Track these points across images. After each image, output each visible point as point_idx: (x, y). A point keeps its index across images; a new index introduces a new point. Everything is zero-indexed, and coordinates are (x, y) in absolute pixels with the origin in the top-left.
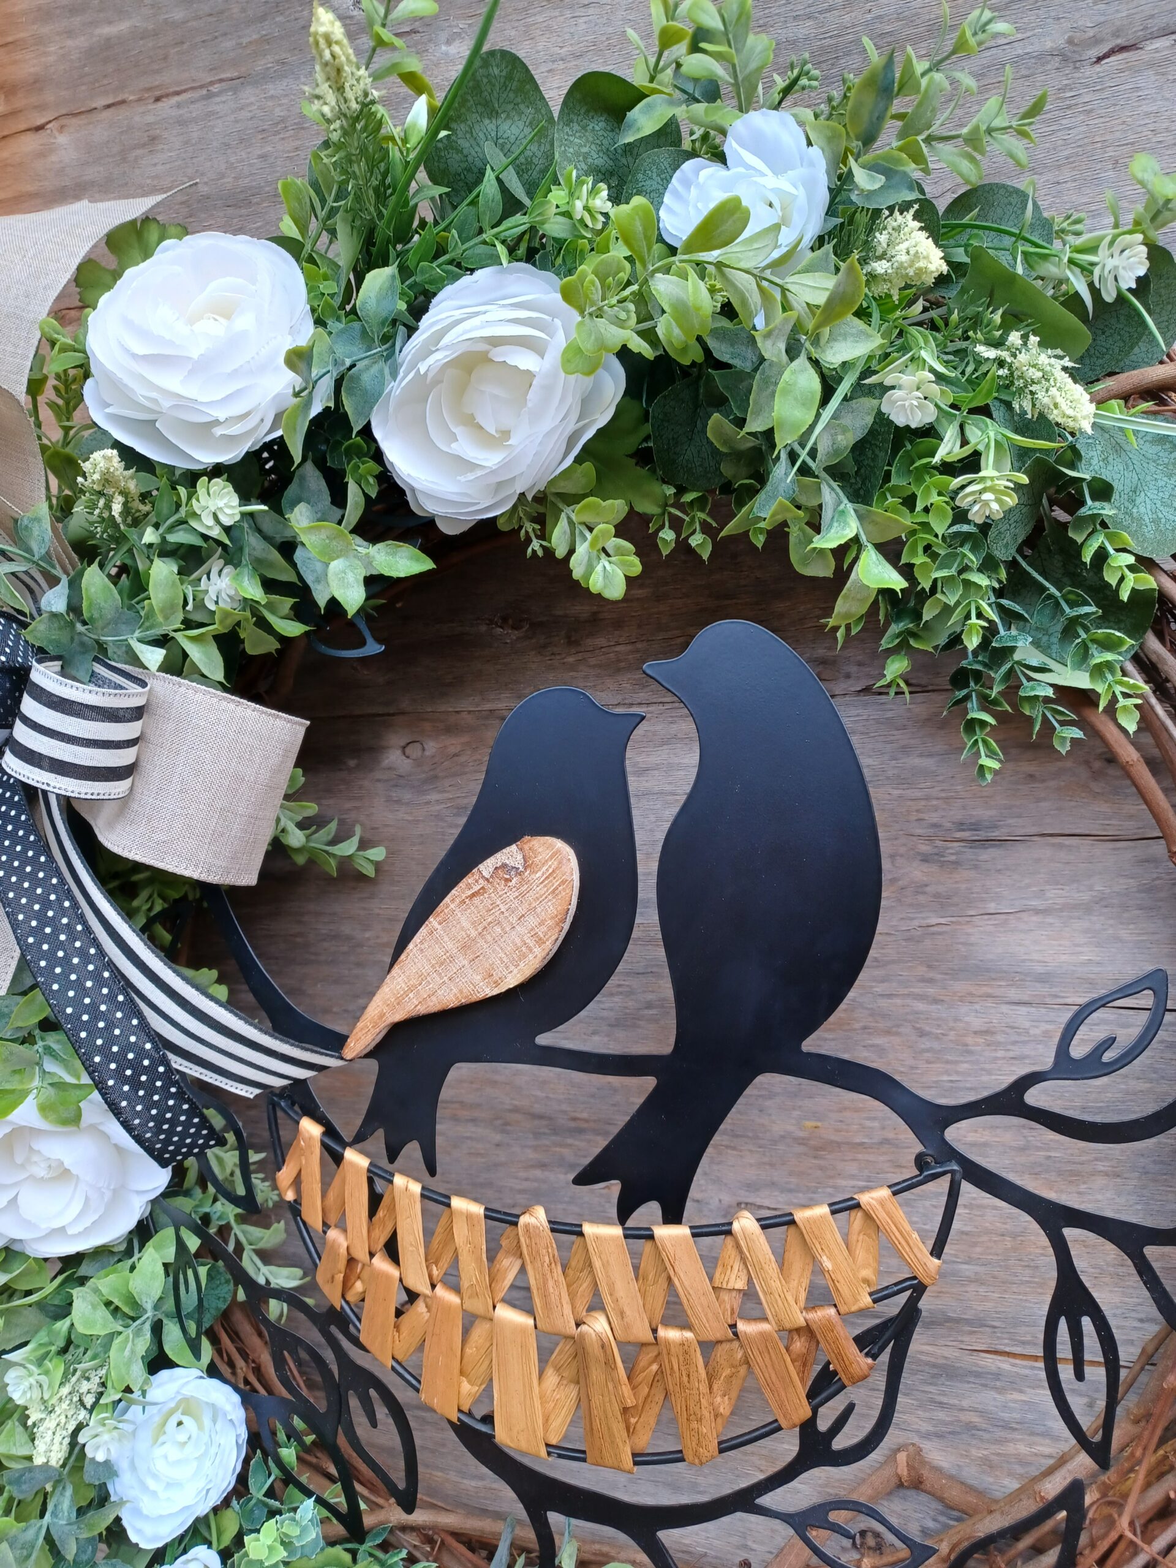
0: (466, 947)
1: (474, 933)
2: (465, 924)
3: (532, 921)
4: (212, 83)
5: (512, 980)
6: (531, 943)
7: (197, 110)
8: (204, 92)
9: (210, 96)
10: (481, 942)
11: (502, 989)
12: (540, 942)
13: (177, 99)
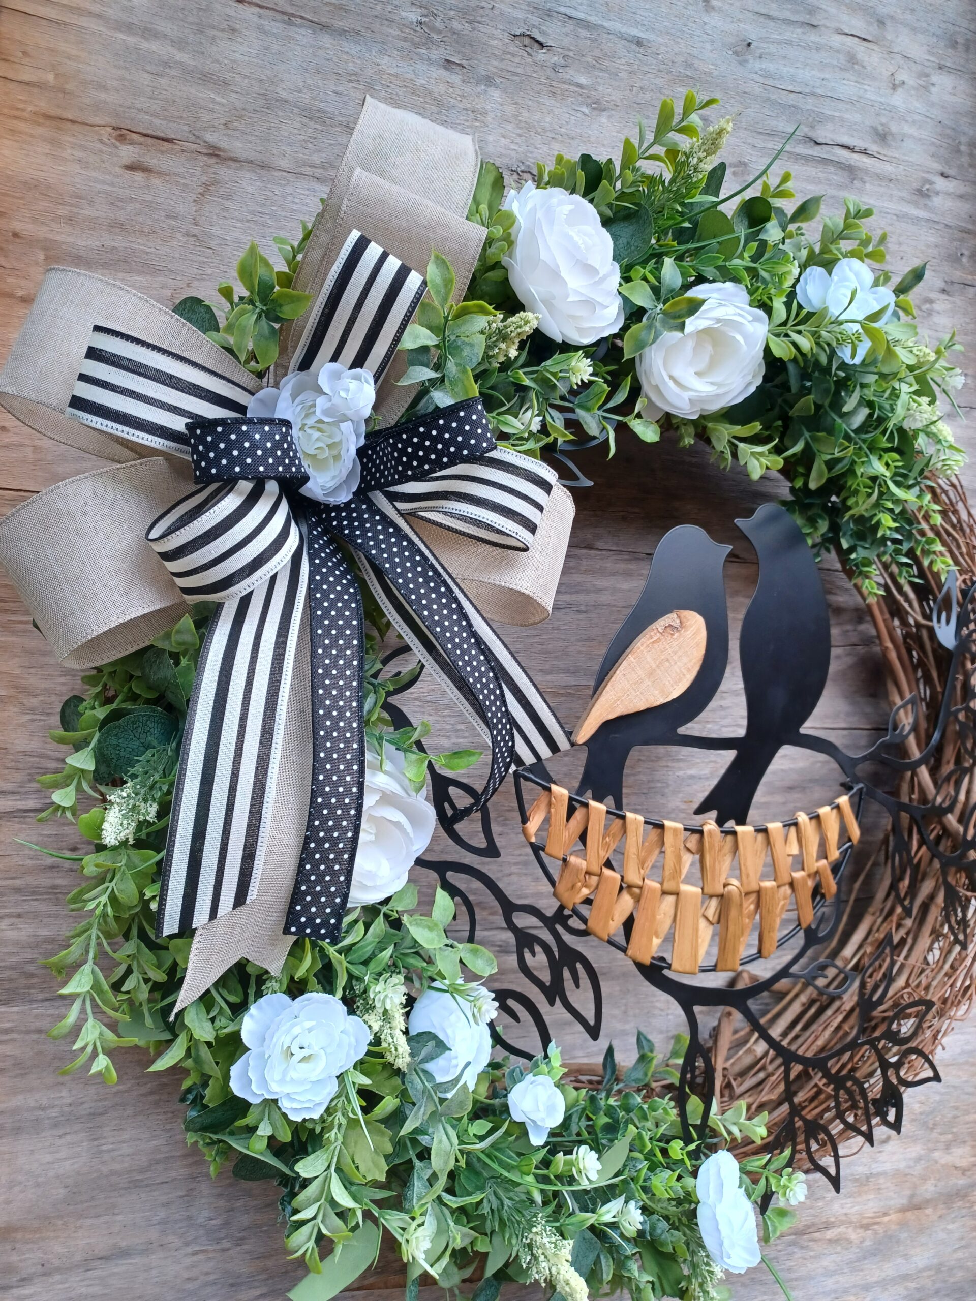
0: (651, 674)
1: (654, 666)
2: (649, 659)
3: (685, 660)
4: (293, 15)
5: (675, 694)
6: (685, 672)
7: (276, 27)
8: (286, 18)
9: (290, 23)
10: (658, 671)
11: (669, 699)
12: (689, 670)
13: (257, 10)
